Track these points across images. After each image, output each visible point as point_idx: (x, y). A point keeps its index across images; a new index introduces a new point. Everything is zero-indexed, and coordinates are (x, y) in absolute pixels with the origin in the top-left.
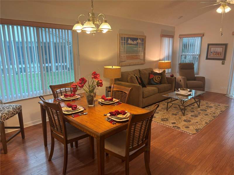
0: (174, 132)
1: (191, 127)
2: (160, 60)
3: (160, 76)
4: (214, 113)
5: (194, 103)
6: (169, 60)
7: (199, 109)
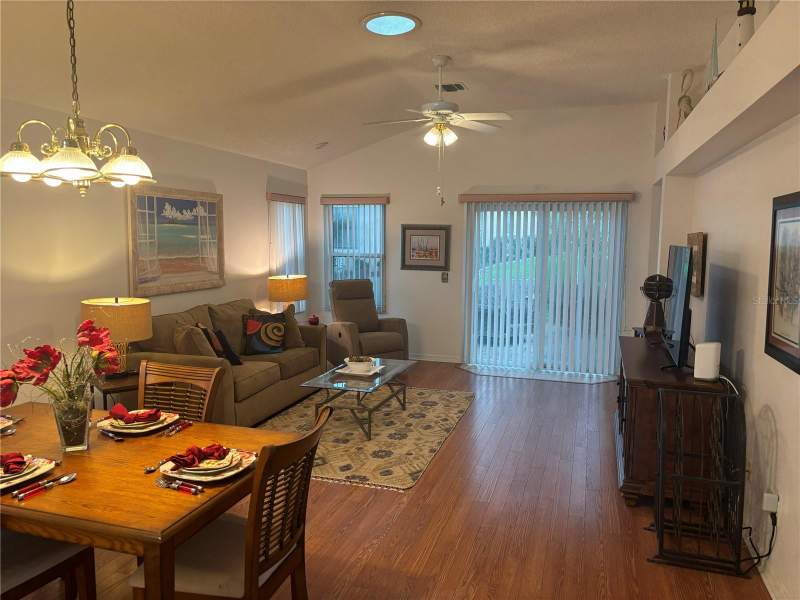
0: (354, 494)
1: (397, 471)
2: (270, 273)
3: (280, 325)
4: (446, 420)
5: (391, 397)
6: (297, 273)
7: (405, 414)
